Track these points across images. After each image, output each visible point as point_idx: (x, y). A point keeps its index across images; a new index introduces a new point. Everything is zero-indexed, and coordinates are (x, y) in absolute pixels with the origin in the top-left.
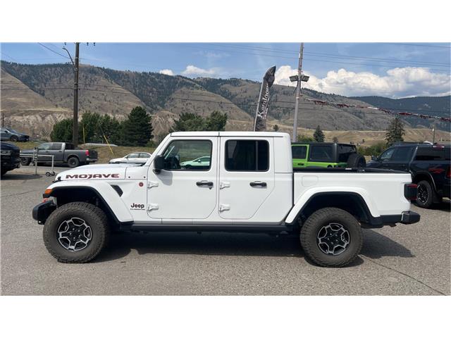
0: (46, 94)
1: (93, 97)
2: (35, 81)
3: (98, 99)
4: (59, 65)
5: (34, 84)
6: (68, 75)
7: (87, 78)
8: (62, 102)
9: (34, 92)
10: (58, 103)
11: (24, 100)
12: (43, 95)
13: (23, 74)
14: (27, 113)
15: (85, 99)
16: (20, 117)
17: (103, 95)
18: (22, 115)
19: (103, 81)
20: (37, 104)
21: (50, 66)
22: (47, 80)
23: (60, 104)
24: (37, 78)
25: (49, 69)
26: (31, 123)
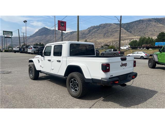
0: (132, 32)
1: (149, 31)
2: (129, 28)
3: (151, 31)
4: (137, 21)
5: (128, 29)
6: (140, 24)
7: (147, 23)
8: (137, 34)
9: (128, 32)
10: (136, 35)
11: (125, 35)
12: (131, 33)
13: (125, 27)
14: (125, 40)
15: (146, 32)
16: (123, 41)
17: (153, 29)
18: (123, 40)
19: (154, 23)
20: (129, 36)
21: (134, 22)
22: (132, 27)
23: (137, 35)
24: (129, 27)
25: (133, 23)
26: (126, 43)
